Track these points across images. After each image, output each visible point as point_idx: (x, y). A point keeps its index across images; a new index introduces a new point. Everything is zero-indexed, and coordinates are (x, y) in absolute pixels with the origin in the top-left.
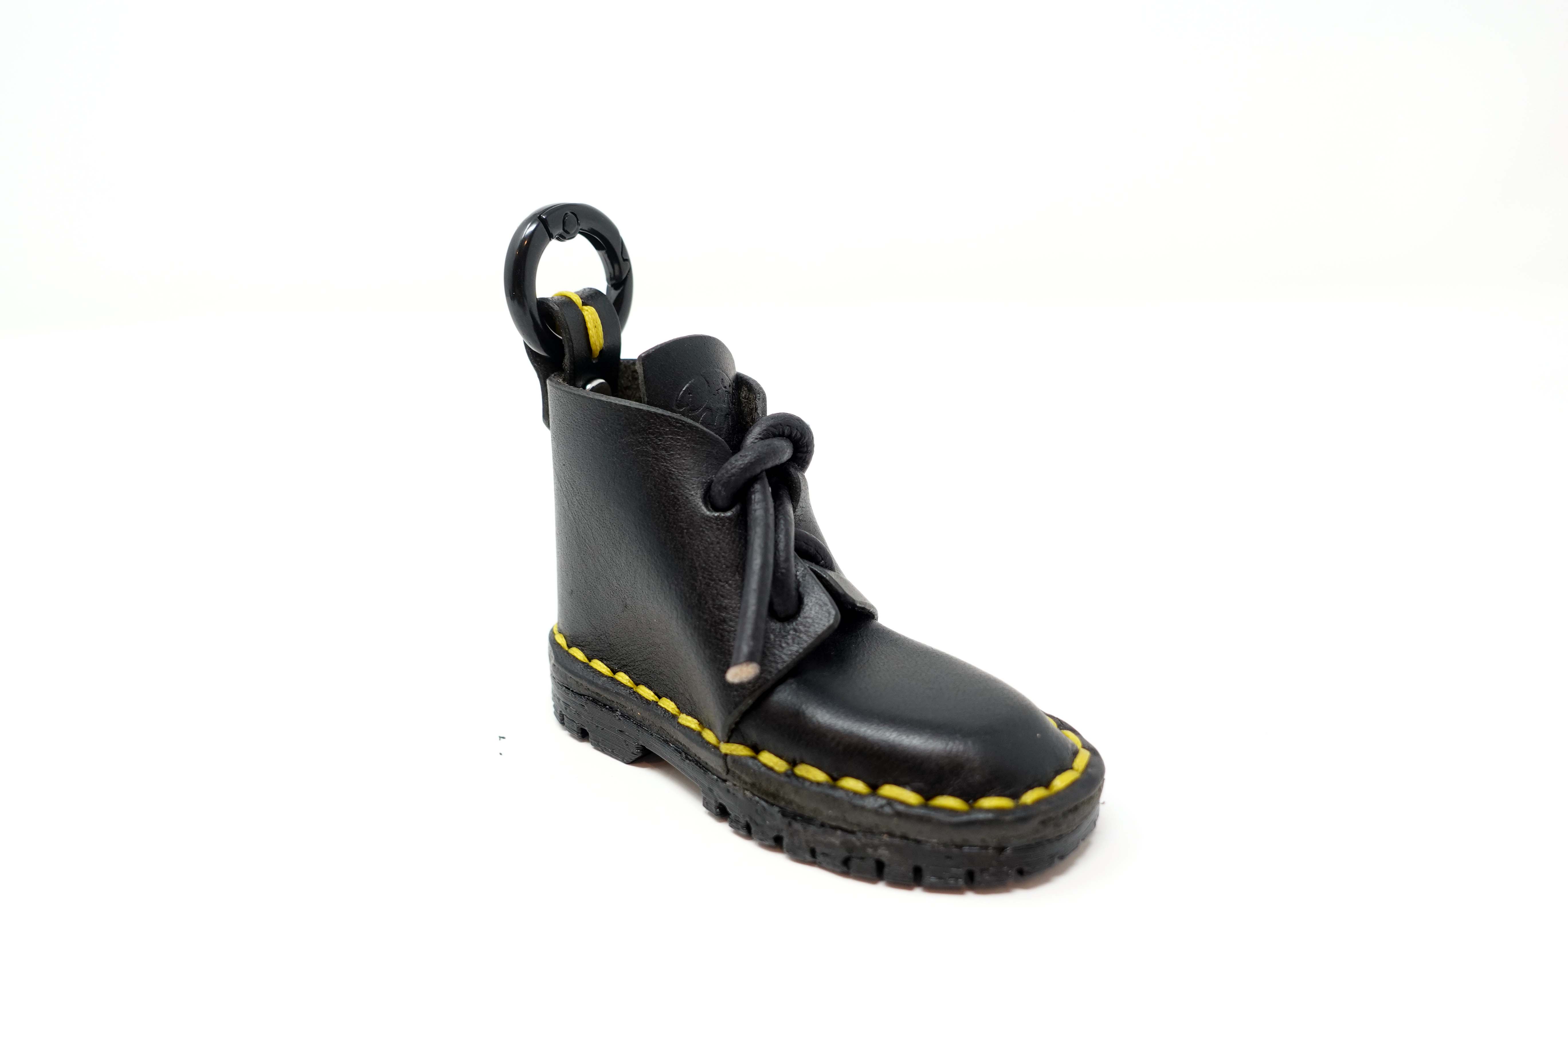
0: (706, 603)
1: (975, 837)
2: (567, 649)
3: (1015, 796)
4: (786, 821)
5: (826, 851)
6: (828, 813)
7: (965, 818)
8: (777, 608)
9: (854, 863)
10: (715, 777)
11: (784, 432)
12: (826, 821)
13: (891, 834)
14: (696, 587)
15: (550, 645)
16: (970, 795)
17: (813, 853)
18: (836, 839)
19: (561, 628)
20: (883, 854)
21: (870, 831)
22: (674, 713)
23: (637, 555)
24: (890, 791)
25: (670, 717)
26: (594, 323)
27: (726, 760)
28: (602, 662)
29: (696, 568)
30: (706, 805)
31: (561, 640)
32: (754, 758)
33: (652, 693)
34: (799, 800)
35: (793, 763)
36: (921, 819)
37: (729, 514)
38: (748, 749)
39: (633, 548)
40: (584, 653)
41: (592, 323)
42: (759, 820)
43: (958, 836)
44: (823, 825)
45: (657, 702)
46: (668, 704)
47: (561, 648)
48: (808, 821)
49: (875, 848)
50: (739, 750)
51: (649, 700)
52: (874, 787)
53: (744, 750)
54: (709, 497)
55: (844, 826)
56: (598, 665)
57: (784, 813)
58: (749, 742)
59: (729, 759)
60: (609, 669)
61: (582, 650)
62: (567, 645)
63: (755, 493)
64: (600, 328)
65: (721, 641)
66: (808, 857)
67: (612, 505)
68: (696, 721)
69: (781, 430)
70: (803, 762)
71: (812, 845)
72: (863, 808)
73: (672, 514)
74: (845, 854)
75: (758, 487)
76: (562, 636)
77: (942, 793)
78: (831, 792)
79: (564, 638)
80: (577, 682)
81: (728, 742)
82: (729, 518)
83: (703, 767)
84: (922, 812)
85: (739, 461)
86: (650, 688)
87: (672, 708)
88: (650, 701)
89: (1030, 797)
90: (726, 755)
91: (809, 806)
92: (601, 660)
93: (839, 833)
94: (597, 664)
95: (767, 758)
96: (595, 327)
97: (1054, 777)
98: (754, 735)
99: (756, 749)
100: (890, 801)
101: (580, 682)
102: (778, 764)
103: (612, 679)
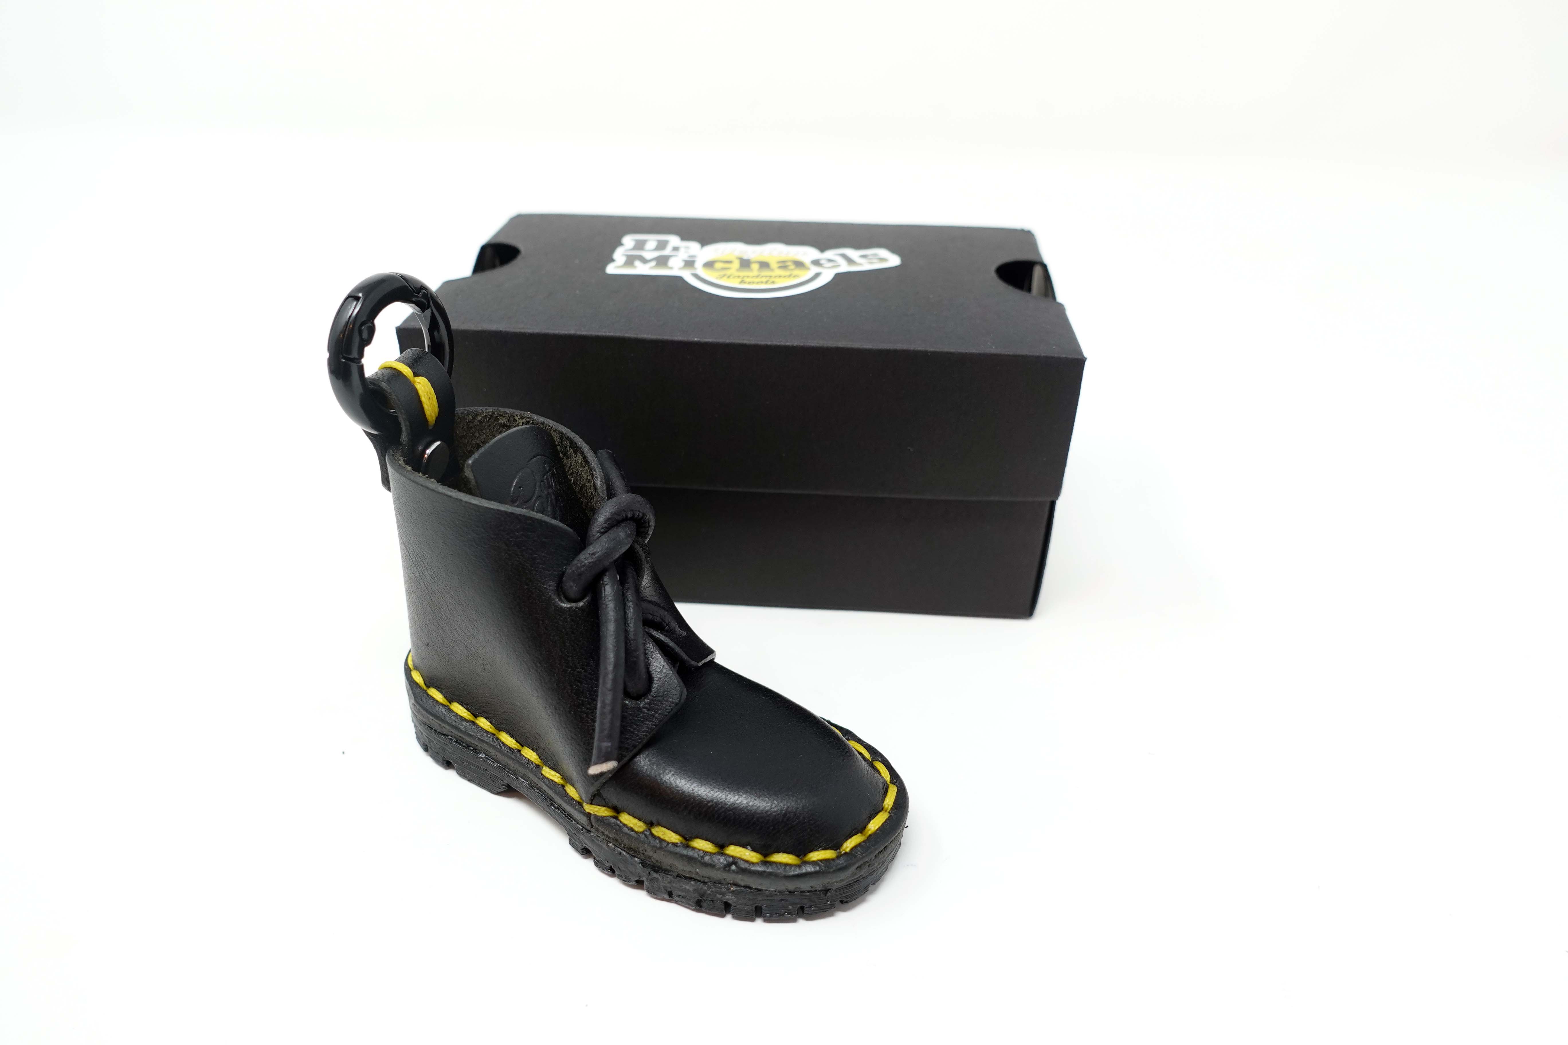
1: (805, 885)
2: (425, 688)
3: (837, 846)
4: (647, 870)
5: (680, 893)
6: (681, 866)
7: (798, 872)
8: (631, 690)
9: (704, 904)
10: (580, 827)
11: (627, 516)
12: (680, 873)
13: (736, 885)
15: (406, 680)
16: (801, 851)
17: (670, 894)
18: (690, 886)
19: (417, 665)
20: (730, 898)
21: (718, 883)
22: (537, 763)
23: (495, 636)
24: (734, 851)
25: (534, 767)
26: (428, 395)
27: (590, 818)
28: (462, 706)
30: (572, 843)
31: (417, 677)
32: (616, 818)
33: (514, 741)
34: (657, 857)
35: (651, 824)
36: (760, 874)
37: (581, 604)
38: (609, 810)
39: (490, 629)
40: (443, 695)
41: (426, 396)
42: (621, 866)
43: (791, 886)
44: (678, 876)
45: (519, 751)
46: (530, 754)
47: (420, 687)
48: (666, 871)
49: (723, 894)
50: (601, 811)
51: (512, 748)
52: (722, 846)
53: (606, 812)
54: (562, 588)
55: (697, 878)
56: (459, 709)
57: (643, 863)
58: (610, 805)
59: (592, 817)
60: (469, 713)
61: (441, 692)
62: (425, 684)
63: (604, 587)
64: (435, 398)
66: (666, 896)
67: (467, 589)
68: (558, 775)
69: (624, 516)
70: (659, 824)
71: (669, 890)
72: (712, 866)
73: (527, 606)
74: (697, 897)
75: (606, 579)
76: (419, 674)
77: (778, 851)
78: (684, 852)
79: (420, 677)
80: (440, 725)
81: (591, 804)
82: (581, 609)
83: (570, 817)
84: (760, 868)
85: (587, 558)
86: (512, 736)
87: (535, 759)
88: (513, 750)
89: (849, 845)
90: (589, 814)
91: (667, 861)
92: (461, 703)
93: (692, 883)
94: (457, 707)
95: (626, 819)
96: (430, 399)
97: (869, 822)
98: (614, 800)
99: (617, 810)
100: (735, 861)
101: (443, 725)
102: (637, 825)
103: (473, 722)
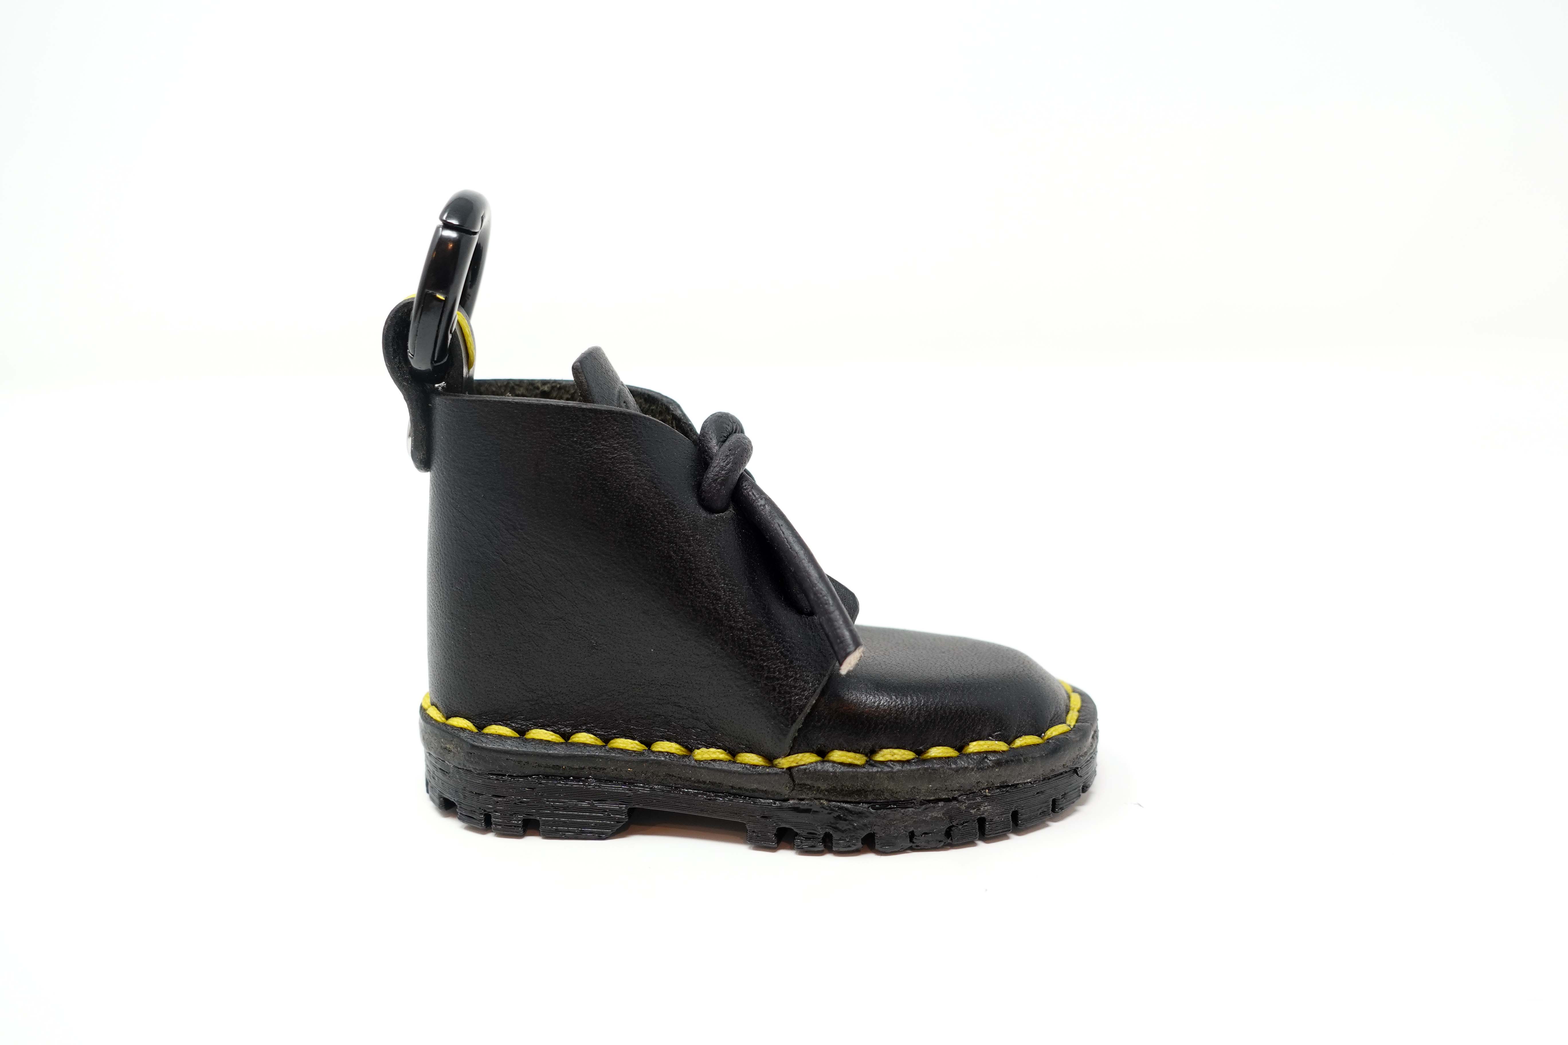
0: (736, 611)
2: (478, 730)
4: (881, 813)
5: (926, 830)
6: (925, 789)
9: (956, 831)
10: (771, 801)
12: (924, 797)
13: (991, 788)
14: (720, 596)
17: (914, 834)
18: (937, 812)
19: (435, 701)
20: (986, 810)
21: (970, 793)
22: (681, 752)
24: (977, 746)
25: (670, 760)
27: (791, 774)
28: (545, 729)
29: (714, 576)
31: (462, 724)
32: (823, 761)
33: (637, 743)
35: (870, 753)
37: (729, 514)
38: (814, 754)
40: (510, 727)
42: (843, 826)
44: (922, 803)
45: (647, 751)
46: (665, 747)
47: (469, 731)
48: (903, 805)
49: (978, 806)
50: (801, 759)
51: (638, 751)
52: (961, 748)
53: (810, 757)
55: (945, 796)
56: (542, 734)
57: (876, 807)
58: (814, 747)
59: (794, 772)
60: (557, 735)
61: (506, 725)
62: (476, 726)
65: (764, 647)
68: (720, 750)
70: (880, 747)
71: (911, 829)
73: (672, 523)
74: (946, 825)
76: (461, 718)
78: (920, 767)
79: (465, 720)
81: (788, 756)
82: (728, 518)
86: (631, 736)
87: (675, 749)
88: (633, 752)
90: (790, 769)
91: (903, 789)
92: (543, 727)
93: (939, 805)
94: (538, 733)
95: (838, 756)
98: (816, 739)
99: (823, 752)
100: (980, 756)
102: (853, 758)
